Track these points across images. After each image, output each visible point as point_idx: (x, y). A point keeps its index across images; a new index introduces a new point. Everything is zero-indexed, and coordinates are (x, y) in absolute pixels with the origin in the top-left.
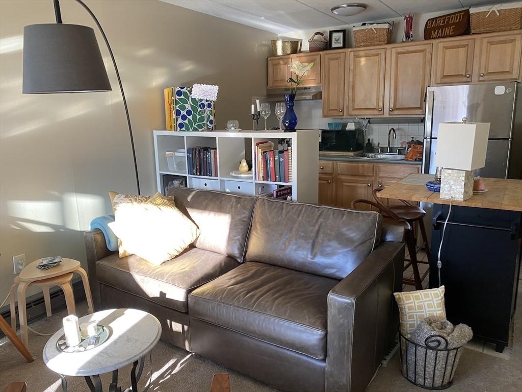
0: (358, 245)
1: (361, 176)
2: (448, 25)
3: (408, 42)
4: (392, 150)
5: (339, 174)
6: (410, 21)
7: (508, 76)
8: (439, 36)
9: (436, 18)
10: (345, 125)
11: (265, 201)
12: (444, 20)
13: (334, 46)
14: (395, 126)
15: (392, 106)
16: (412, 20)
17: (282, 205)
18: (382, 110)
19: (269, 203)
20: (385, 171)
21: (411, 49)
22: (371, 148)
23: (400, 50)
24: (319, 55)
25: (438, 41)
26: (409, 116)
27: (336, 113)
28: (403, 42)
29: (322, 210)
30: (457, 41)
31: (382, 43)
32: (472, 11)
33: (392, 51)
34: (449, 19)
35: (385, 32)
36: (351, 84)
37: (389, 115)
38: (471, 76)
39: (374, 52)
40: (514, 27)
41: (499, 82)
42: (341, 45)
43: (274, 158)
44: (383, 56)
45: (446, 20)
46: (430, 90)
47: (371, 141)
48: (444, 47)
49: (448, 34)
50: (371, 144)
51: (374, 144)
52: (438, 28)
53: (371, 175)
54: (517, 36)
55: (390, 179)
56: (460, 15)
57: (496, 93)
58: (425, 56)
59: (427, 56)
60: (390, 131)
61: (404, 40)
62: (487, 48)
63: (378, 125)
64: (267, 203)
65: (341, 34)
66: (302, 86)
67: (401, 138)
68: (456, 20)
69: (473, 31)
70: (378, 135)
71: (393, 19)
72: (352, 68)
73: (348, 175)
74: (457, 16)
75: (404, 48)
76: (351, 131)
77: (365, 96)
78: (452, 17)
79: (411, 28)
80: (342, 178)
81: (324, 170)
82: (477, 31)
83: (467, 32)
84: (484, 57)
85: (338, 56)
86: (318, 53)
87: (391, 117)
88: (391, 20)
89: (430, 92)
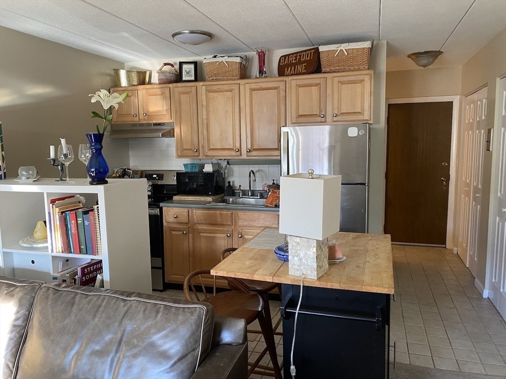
0: (175, 363)
1: (219, 225)
2: (300, 62)
3: (262, 78)
4: (253, 194)
5: (195, 223)
6: (262, 57)
7: (360, 117)
8: (292, 73)
9: (288, 55)
10: (203, 166)
11: (50, 291)
12: (296, 57)
13: (184, 78)
14: (255, 168)
15: (249, 146)
16: (264, 55)
17: (74, 298)
18: (239, 150)
19: (54, 294)
20: (243, 219)
21: (264, 85)
22: (232, 191)
23: (254, 86)
24: (167, 87)
25: (290, 78)
26: (267, 158)
27: (190, 153)
28: (257, 78)
29: (129, 305)
30: (309, 79)
31: (235, 77)
32: (322, 49)
33: (246, 85)
34: (300, 56)
35: (238, 66)
36: (205, 122)
37: (247, 156)
38: (324, 116)
39: (226, 87)
40: (362, 67)
41: (352, 123)
42: (193, 78)
43: (77, 221)
44: (237, 91)
45: (298, 57)
46: (285, 131)
47: (231, 184)
48: (297, 85)
49: (300, 72)
50: (232, 187)
51: (235, 187)
52: (290, 65)
53: (230, 223)
54: (366, 76)
55: (250, 228)
56: (311, 53)
57: (350, 135)
58: (279, 93)
59: (281, 94)
60: (250, 173)
61: (258, 76)
62: (338, 88)
63: (238, 166)
64: (51, 295)
65: (192, 66)
66: (151, 122)
67: (262, 180)
68: (308, 57)
69: (323, 70)
70: (238, 177)
71: (247, 54)
72: (204, 103)
73: (205, 224)
74: (308, 53)
75: (258, 84)
76: (208, 174)
77: (221, 135)
78: (303, 54)
79: (264, 65)
80: (199, 227)
81: (178, 219)
82: (328, 70)
83: (318, 70)
84: (336, 96)
85: (188, 90)
86: (167, 85)
87: (249, 158)
88: (243, 54)
89: (284, 133)
